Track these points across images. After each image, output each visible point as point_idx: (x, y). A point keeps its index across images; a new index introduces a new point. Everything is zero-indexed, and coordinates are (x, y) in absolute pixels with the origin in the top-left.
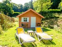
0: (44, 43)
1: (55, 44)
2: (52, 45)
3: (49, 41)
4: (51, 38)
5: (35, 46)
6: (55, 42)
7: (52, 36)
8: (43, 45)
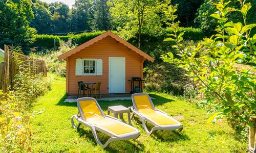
0: (162, 139)
1: (189, 140)
2: (181, 142)
3: (174, 131)
4: (179, 124)
5: (139, 147)
6: (188, 134)
7: (181, 118)
8: (160, 144)
